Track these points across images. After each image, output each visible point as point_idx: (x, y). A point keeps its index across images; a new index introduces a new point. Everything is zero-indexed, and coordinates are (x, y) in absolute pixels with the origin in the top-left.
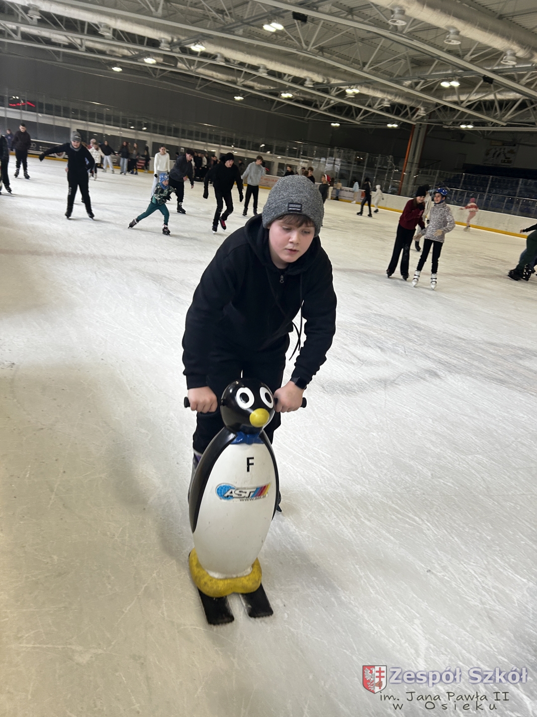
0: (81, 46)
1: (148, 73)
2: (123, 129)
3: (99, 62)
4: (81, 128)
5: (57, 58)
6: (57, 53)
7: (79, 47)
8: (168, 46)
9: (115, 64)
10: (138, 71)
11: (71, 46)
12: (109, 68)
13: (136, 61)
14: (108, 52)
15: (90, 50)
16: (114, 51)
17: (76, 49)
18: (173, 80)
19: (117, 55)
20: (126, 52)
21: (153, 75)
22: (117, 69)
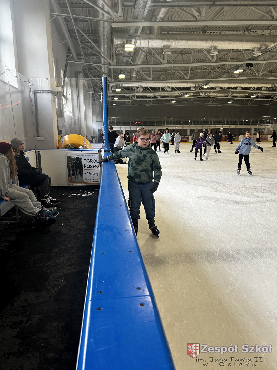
0: (159, 96)
1: (187, 100)
2: (177, 126)
3: (167, 100)
4: (160, 128)
5: (150, 103)
6: (150, 101)
7: (158, 96)
8: (194, 88)
9: (173, 100)
10: (183, 100)
11: (155, 97)
12: (171, 102)
13: (182, 97)
14: (170, 96)
15: (162, 97)
16: (172, 95)
17: (157, 98)
18: (199, 101)
19: (174, 96)
20: (177, 94)
21: (190, 101)
22: (174, 102)
